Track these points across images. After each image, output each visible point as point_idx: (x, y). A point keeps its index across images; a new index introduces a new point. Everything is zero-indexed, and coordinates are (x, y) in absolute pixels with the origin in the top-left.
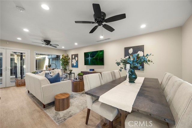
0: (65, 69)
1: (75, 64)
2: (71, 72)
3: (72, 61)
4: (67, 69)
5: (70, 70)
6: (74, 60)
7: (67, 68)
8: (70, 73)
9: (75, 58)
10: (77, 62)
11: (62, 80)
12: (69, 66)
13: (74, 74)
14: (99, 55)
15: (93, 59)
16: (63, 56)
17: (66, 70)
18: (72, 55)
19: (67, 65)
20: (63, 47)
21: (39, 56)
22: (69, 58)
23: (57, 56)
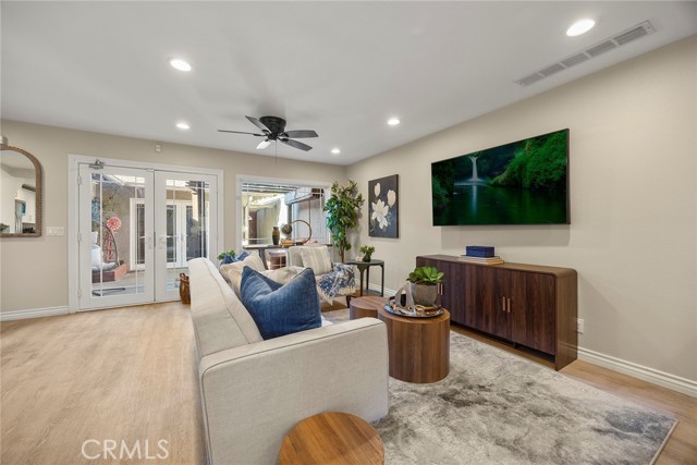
0: (344, 245)
1: (383, 223)
2: (367, 259)
3: (371, 210)
4: (352, 243)
5: (363, 250)
6: (380, 203)
7: (352, 240)
8: (364, 260)
9: (383, 197)
10: (395, 210)
11: (332, 291)
12: (358, 232)
13: (382, 265)
14: (529, 166)
15: (496, 185)
16: (334, 188)
17: (348, 247)
18: (372, 184)
19: (349, 225)
20: (336, 151)
21: (261, 198)
22: (360, 198)
23: (314, 190)
